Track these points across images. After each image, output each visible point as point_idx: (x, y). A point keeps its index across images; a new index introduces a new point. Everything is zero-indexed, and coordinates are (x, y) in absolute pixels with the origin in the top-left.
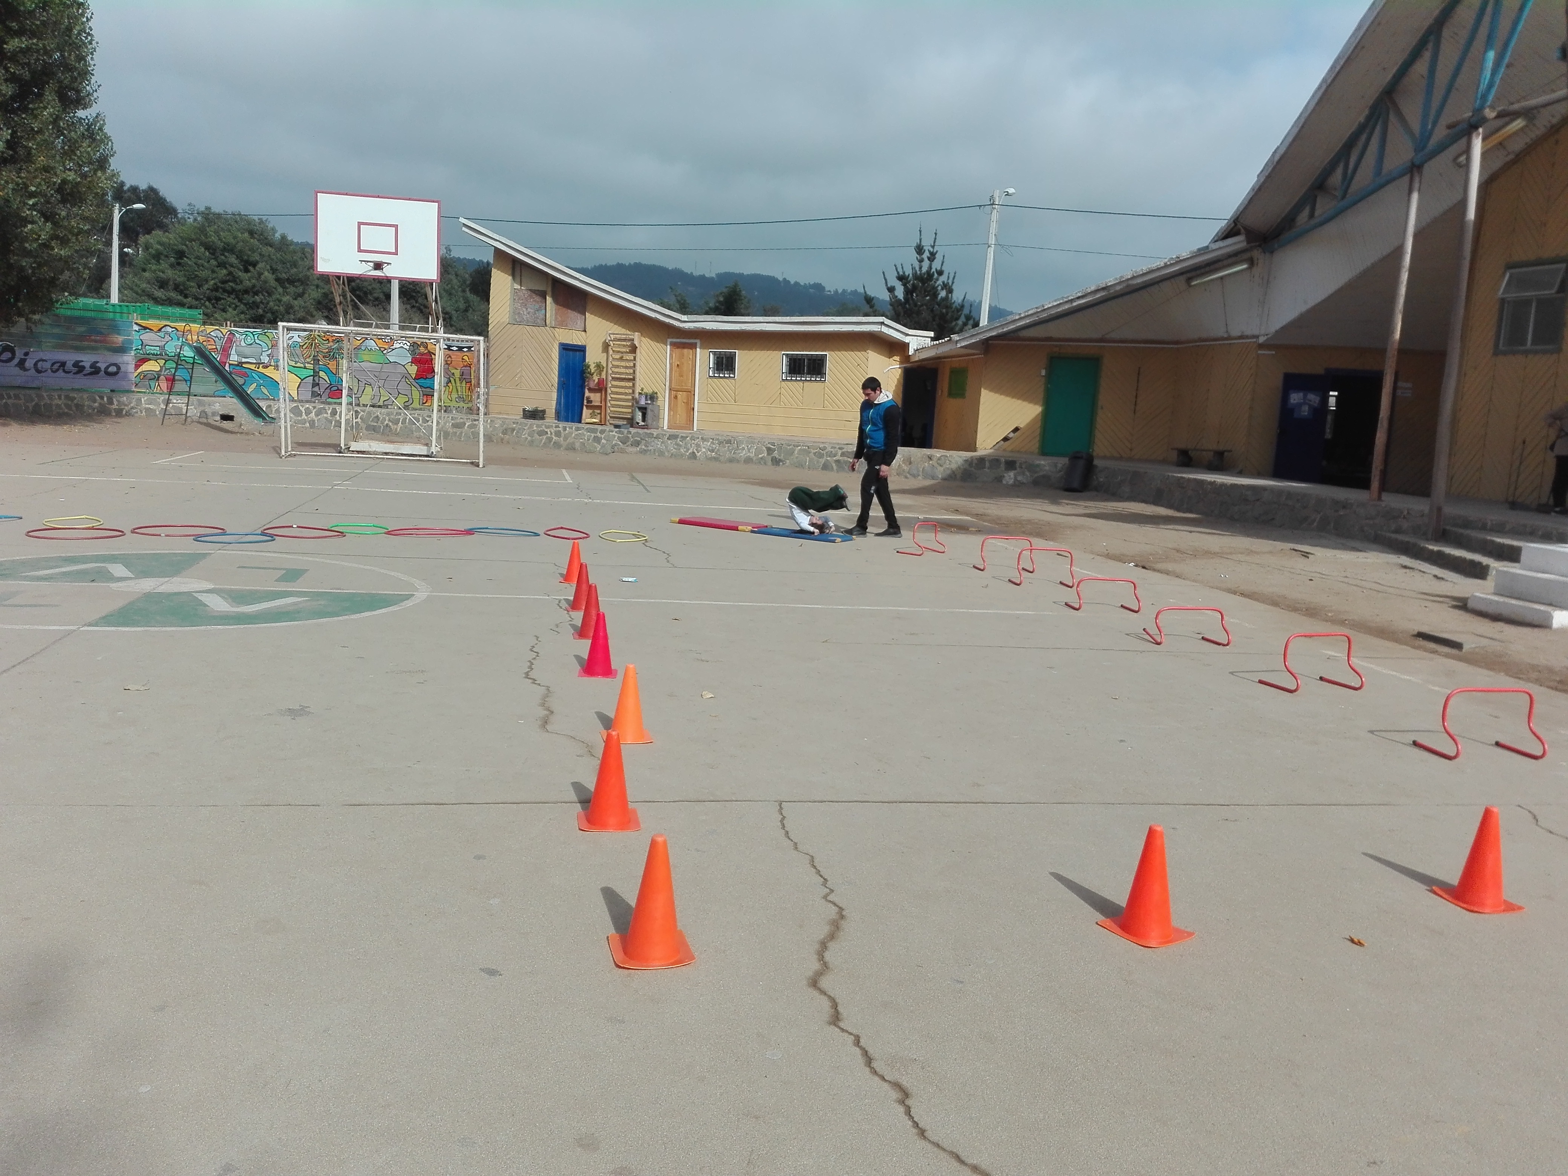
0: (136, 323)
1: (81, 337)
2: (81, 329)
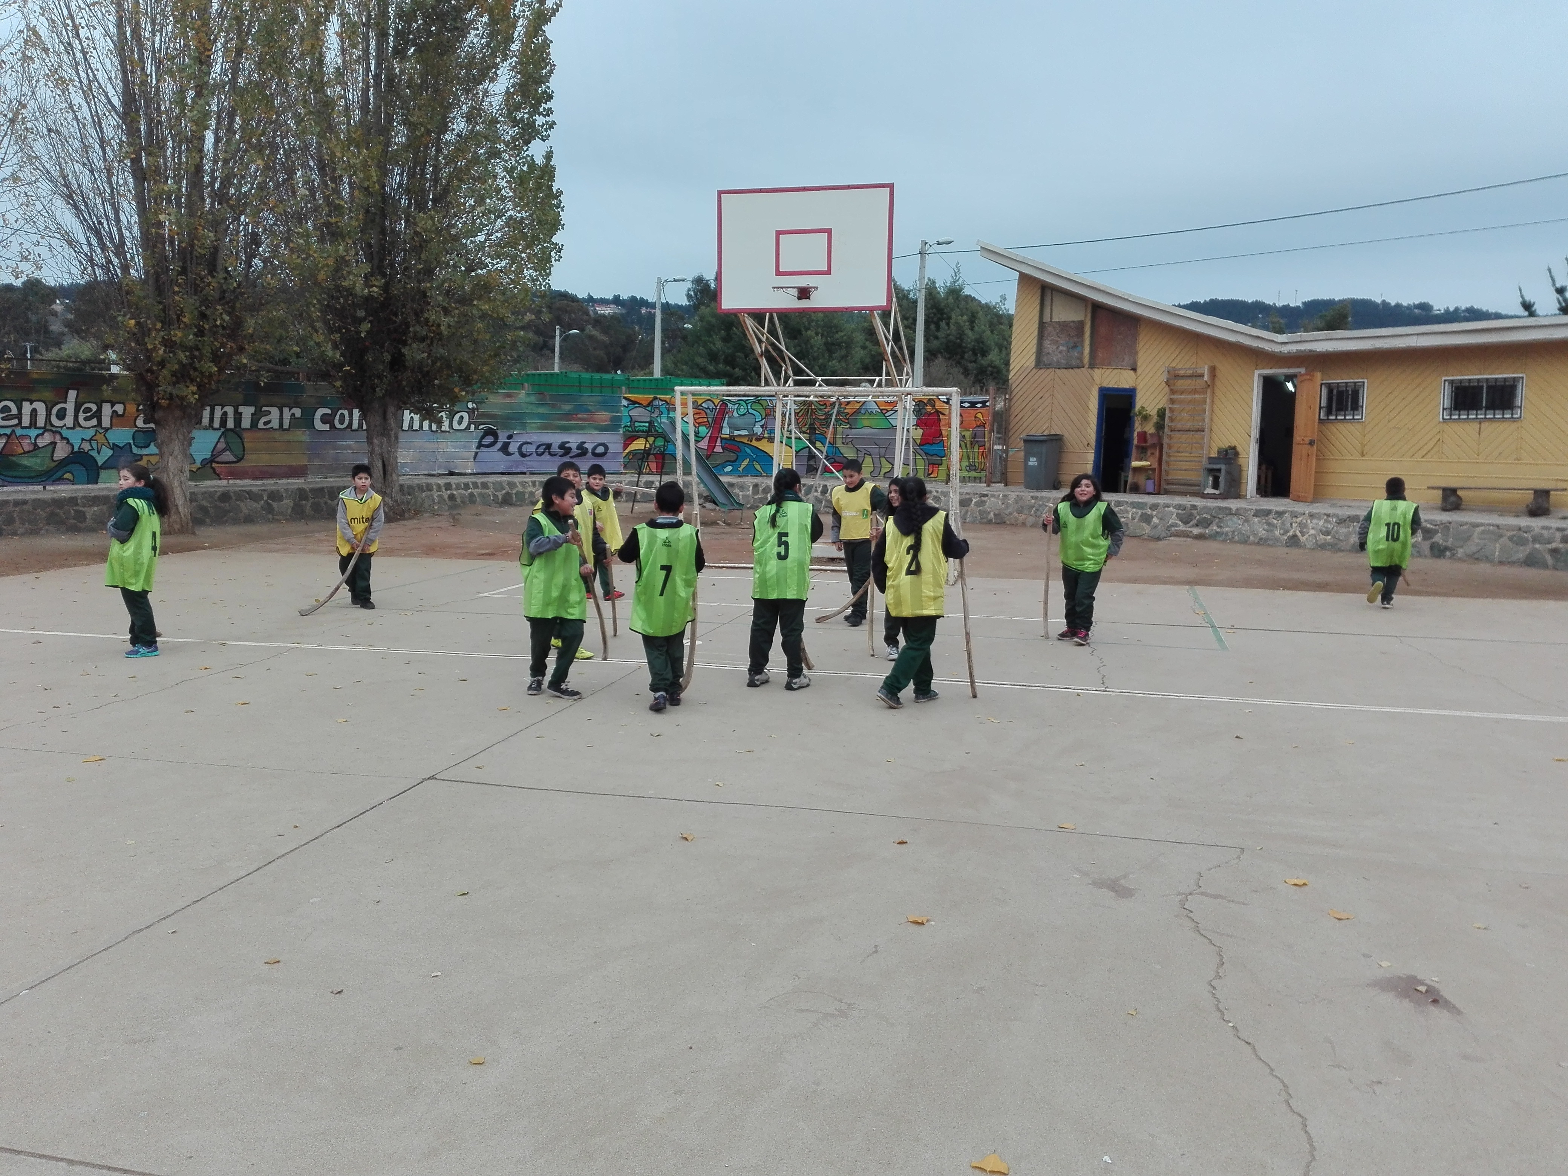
0: (625, 398)
1: (568, 416)
2: (567, 407)
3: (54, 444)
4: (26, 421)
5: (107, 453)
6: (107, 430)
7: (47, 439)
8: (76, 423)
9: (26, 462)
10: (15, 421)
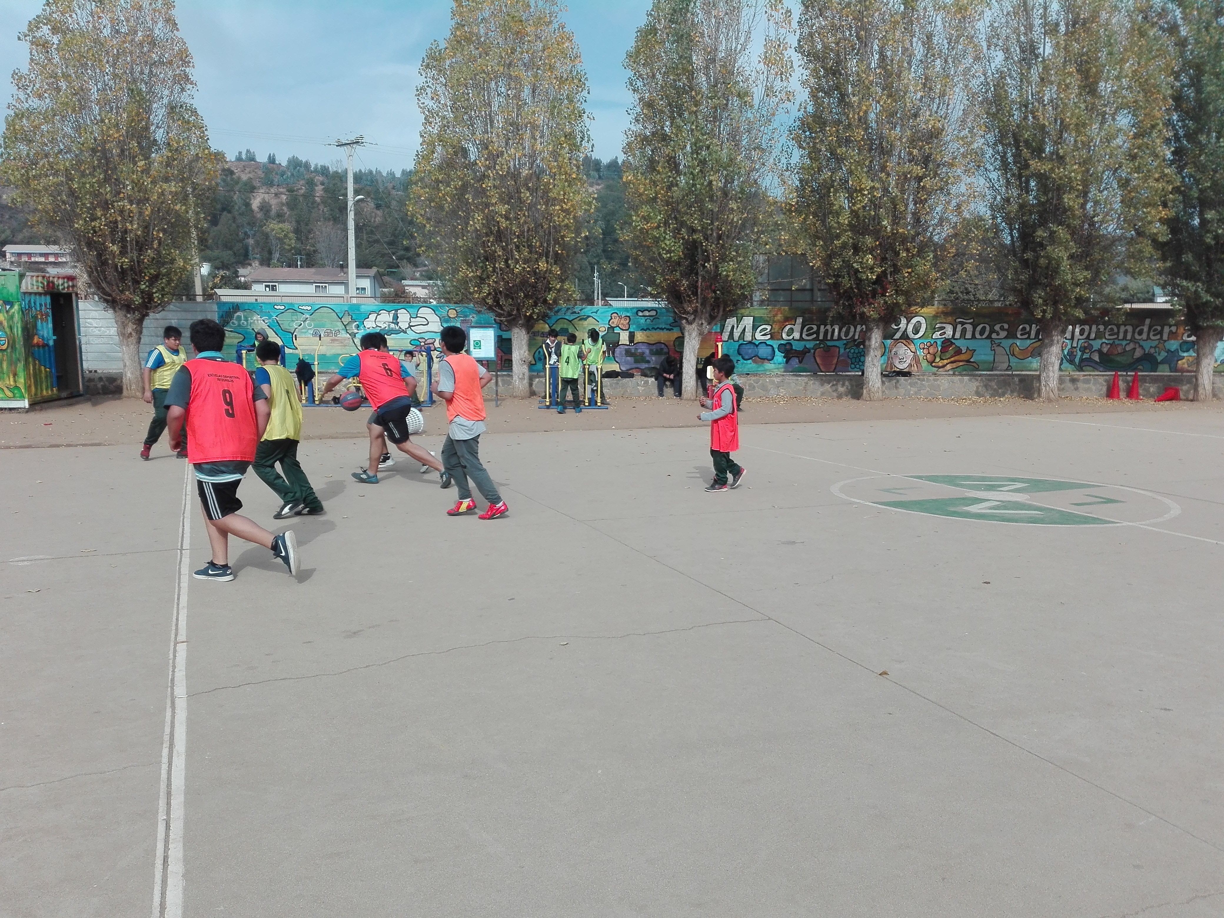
3: (1135, 349)
4: (1121, 336)
5: (1164, 354)
6: (1165, 341)
7: (1132, 346)
8: (1148, 338)
9: (1118, 359)
10: (1116, 336)
